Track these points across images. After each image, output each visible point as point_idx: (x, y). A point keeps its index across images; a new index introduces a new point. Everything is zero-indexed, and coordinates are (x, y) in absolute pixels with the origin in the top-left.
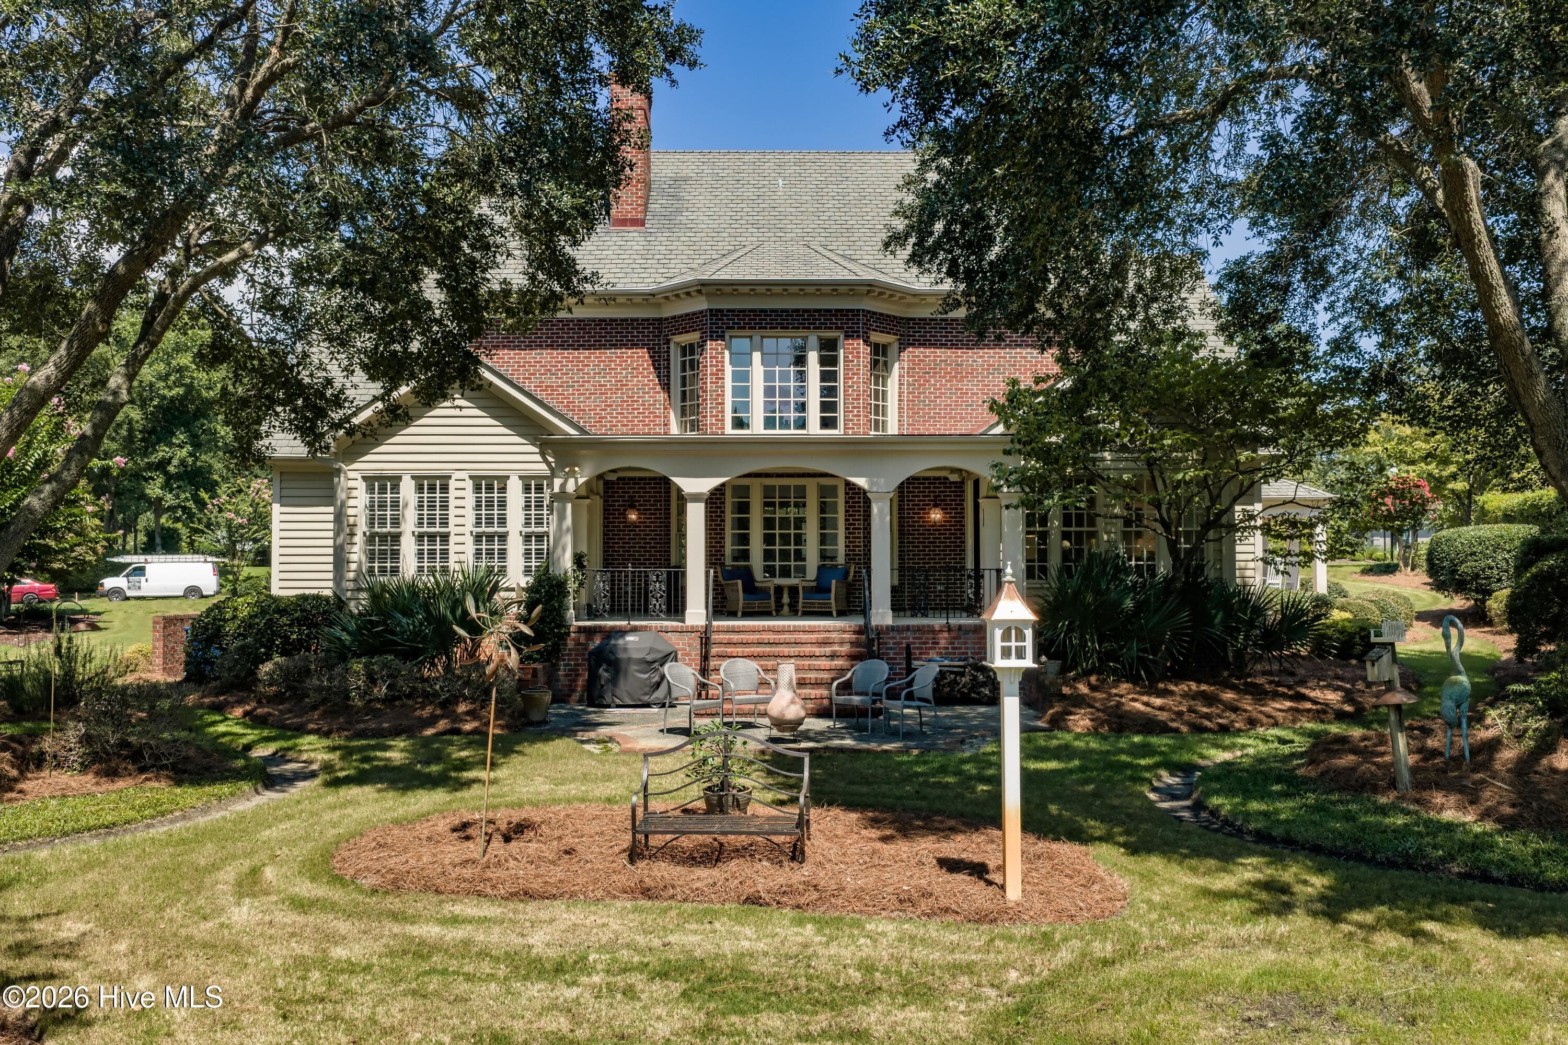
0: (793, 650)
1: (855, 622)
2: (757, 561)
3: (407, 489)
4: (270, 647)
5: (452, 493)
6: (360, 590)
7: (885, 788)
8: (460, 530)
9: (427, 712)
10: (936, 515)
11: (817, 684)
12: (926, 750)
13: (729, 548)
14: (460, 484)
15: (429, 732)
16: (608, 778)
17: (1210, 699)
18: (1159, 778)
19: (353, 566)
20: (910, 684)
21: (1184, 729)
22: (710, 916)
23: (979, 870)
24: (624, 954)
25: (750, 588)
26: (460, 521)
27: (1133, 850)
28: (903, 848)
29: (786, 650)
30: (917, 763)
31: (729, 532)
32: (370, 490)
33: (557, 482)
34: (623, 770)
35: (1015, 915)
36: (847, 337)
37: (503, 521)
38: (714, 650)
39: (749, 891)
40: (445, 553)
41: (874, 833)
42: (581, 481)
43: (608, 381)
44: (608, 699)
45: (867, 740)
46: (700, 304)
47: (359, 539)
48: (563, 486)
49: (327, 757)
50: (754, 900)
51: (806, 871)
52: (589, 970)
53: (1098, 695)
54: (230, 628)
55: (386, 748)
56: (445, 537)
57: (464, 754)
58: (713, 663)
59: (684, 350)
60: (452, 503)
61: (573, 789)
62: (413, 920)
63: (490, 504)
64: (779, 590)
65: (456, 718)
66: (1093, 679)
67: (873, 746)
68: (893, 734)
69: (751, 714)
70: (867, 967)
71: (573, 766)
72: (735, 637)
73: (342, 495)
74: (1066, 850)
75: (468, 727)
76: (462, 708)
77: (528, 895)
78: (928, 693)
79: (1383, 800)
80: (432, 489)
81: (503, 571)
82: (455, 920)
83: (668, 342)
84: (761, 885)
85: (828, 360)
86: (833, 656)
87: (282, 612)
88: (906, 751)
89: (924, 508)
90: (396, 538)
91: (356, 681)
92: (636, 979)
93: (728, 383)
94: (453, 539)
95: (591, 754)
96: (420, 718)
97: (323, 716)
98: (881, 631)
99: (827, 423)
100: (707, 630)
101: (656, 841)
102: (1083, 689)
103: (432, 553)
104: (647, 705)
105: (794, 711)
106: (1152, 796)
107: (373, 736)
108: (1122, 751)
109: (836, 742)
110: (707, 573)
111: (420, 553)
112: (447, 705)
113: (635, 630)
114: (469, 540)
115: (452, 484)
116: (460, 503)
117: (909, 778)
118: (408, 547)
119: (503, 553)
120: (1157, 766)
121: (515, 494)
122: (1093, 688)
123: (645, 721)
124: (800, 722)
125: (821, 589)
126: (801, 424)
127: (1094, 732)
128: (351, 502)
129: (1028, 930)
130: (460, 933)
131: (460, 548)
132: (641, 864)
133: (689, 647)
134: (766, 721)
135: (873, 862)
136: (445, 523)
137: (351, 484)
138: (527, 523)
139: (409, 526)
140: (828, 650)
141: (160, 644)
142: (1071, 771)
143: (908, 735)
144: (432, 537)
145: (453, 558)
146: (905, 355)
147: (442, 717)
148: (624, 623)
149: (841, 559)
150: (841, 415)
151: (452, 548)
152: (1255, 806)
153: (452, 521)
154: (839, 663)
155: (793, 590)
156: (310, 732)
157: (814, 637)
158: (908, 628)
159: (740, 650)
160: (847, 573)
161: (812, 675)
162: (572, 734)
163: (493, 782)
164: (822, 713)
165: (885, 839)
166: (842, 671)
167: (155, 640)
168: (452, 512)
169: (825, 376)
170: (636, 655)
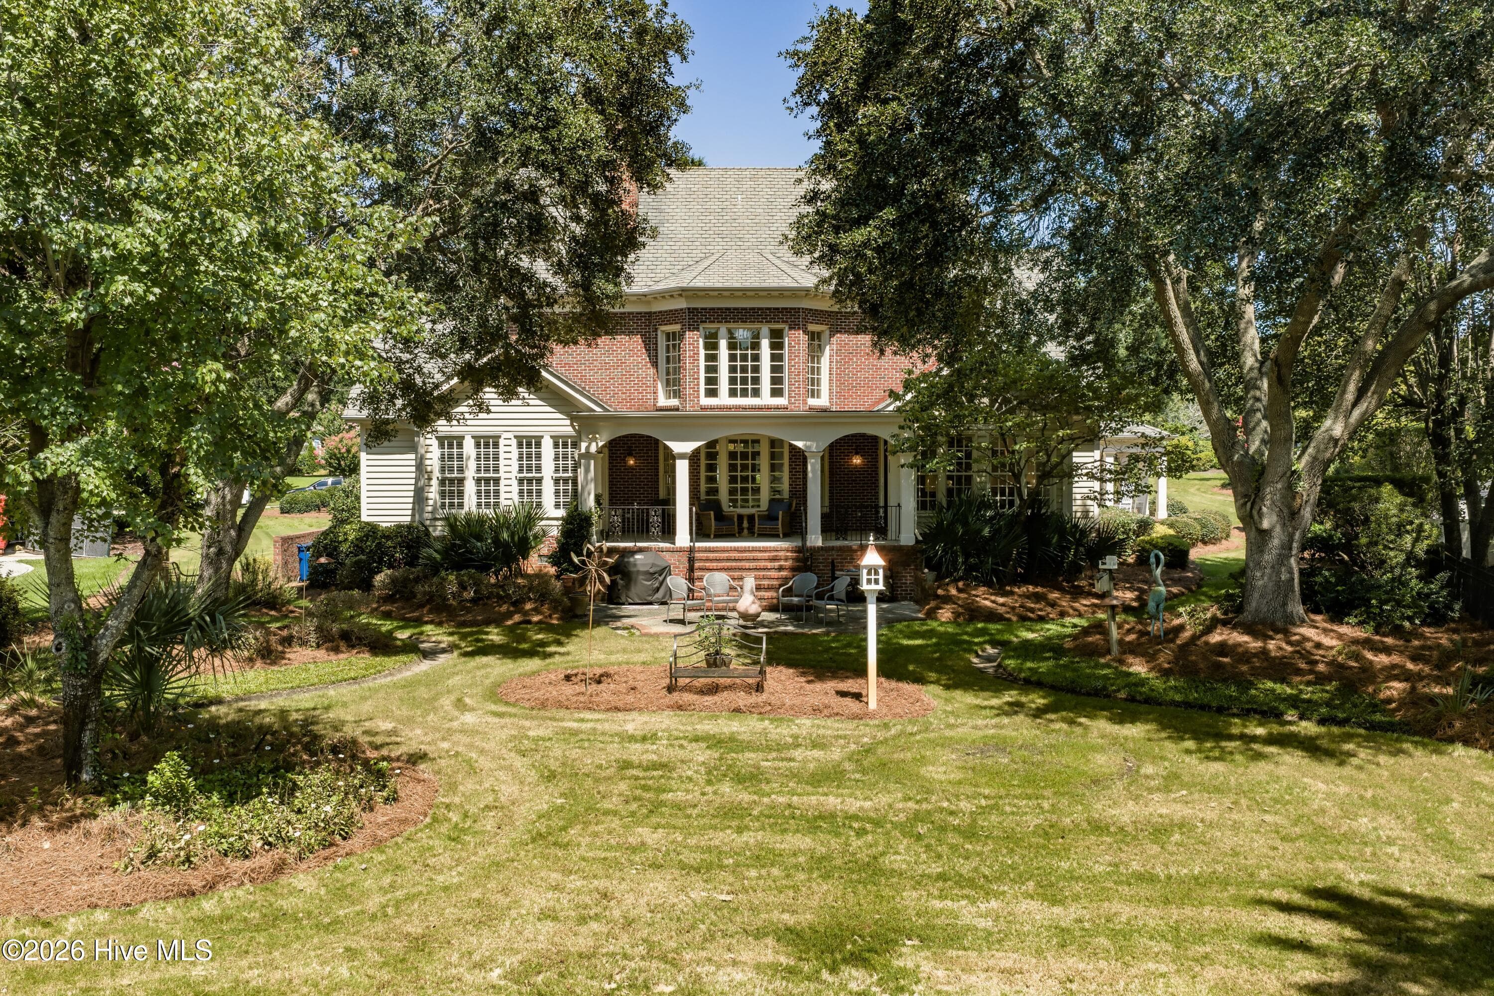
0: (752, 565)
1: (797, 543)
2: (723, 496)
3: (469, 446)
4: (380, 562)
5: (502, 449)
6: (436, 519)
7: (811, 656)
8: (508, 475)
9: (504, 608)
10: (857, 461)
11: (769, 588)
12: (840, 633)
13: (703, 486)
14: (508, 442)
15: (510, 623)
16: (640, 651)
17: (1038, 597)
18: (983, 650)
19: (431, 502)
20: (832, 589)
21: (1014, 619)
22: (716, 718)
23: (858, 696)
24: (675, 733)
25: (720, 517)
26: (508, 469)
27: (947, 687)
28: (818, 686)
29: (747, 565)
30: (833, 641)
31: (703, 474)
32: (442, 446)
33: (584, 445)
34: (647, 646)
35: (872, 716)
36: (790, 328)
37: (539, 469)
38: (697, 565)
39: (733, 706)
40: (497, 493)
41: (803, 679)
42: (601, 444)
43: (611, 360)
44: (623, 599)
45: (802, 627)
46: (682, 304)
47: (435, 482)
48: (588, 448)
49: (451, 639)
50: (737, 710)
51: (764, 697)
52: (661, 739)
53: (963, 595)
54: (344, 548)
55: (487, 633)
56: (497, 481)
57: (540, 636)
58: (697, 574)
59: (668, 335)
60: (502, 456)
61: (620, 657)
62: (562, 720)
63: (529, 457)
64: (740, 517)
65: (526, 613)
66: (961, 584)
67: (806, 630)
68: (819, 623)
69: (724, 609)
70: (795, 737)
71: (612, 644)
72: (711, 555)
73: (422, 451)
74: (907, 688)
75: (535, 619)
76: (528, 606)
77: (617, 709)
78: (843, 596)
79: (1102, 661)
80: (487, 445)
81: (539, 505)
82: (582, 720)
83: (656, 330)
84: (741, 703)
85: (776, 345)
86: (780, 569)
87: (388, 538)
88: (827, 634)
89: (849, 455)
90: (461, 481)
91: (452, 588)
92: (682, 742)
93: (702, 363)
94: (502, 482)
95: (622, 636)
96: (499, 613)
97: (430, 612)
98: (815, 550)
99: (776, 393)
100: (691, 550)
101: (682, 682)
102: (953, 592)
103: (487, 492)
104: (651, 603)
105: (754, 609)
106: (975, 660)
107: (471, 626)
108: (966, 633)
109: (782, 628)
110: (691, 510)
111: (479, 492)
112: (517, 604)
113: (641, 550)
114: (515, 483)
115: (502, 442)
116: (508, 455)
117: (828, 649)
118: (470, 488)
119: (539, 492)
120: (985, 642)
121: (547, 449)
122: (960, 590)
123: (651, 614)
124: (758, 615)
125: (770, 517)
126: (756, 393)
127: (955, 622)
128: (428, 455)
129: (877, 722)
130: (589, 725)
131: (508, 489)
132: (676, 694)
133: (679, 563)
134: (735, 614)
135: (801, 693)
136: (496, 470)
137: (428, 442)
138: (557, 470)
139: (470, 473)
140: (777, 564)
141: (279, 558)
142: (927, 646)
143: (829, 624)
144: (487, 481)
145: (503, 496)
146: (834, 340)
147: (515, 612)
148: (631, 544)
149: (786, 495)
150: (786, 386)
151: (502, 489)
152: (1029, 664)
153: (502, 469)
154: (784, 573)
155: (751, 518)
156: (427, 623)
157: (766, 555)
158: (833, 548)
159: (714, 565)
160: (790, 505)
161: (766, 583)
162: (607, 624)
163: (568, 653)
164: (772, 609)
165: (809, 682)
166: (786, 580)
167: (275, 554)
168: (502, 462)
169: (774, 358)
170: (642, 569)
